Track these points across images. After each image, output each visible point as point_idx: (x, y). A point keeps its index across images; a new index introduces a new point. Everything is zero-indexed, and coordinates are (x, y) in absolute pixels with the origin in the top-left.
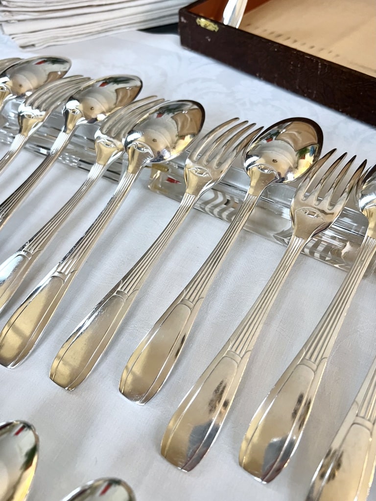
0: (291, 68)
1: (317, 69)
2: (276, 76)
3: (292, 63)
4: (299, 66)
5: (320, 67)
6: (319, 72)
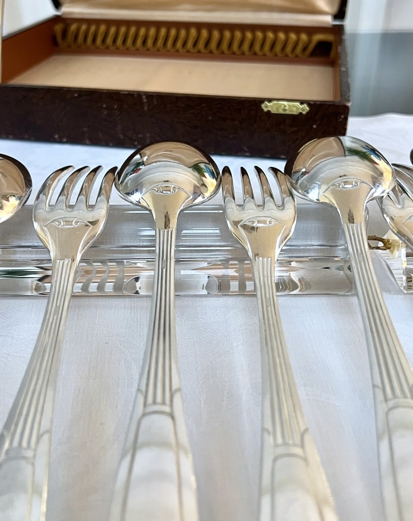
0: (106, 113)
1: (142, 104)
2: (85, 129)
3: (104, 106)
4: (116, 107)
5: (145, 100)
6: (146, 108)
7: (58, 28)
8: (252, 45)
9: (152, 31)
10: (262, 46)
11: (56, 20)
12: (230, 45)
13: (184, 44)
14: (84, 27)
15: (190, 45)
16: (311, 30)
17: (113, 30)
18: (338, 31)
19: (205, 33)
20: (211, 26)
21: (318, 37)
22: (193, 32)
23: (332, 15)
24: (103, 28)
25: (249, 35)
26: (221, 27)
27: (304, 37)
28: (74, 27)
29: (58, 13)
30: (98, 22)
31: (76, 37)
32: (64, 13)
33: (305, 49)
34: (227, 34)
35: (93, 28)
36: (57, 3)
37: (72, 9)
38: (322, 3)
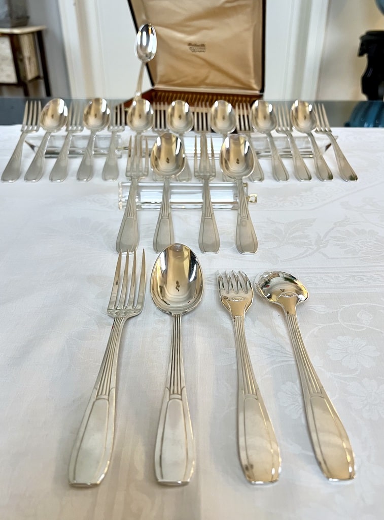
7: (153, 94)
9: (190, 96)
10: (233, 102)
11: (152, 91)
13: (203, 101)
14: (163, 94)
15: (205, 101)
16: (251, 96)
18: (261, 97)
20: (213, 94)
22: (206, 96)
23: (259, 90)
26: (217, 94)
27: (248, 99)
28: (159, 93)
29: (153, 88)
30: (169, 92)
32: (155, 88)
35: (167, 94)
36: (153, 84)
37: (159, 87)
38: (255, 86)
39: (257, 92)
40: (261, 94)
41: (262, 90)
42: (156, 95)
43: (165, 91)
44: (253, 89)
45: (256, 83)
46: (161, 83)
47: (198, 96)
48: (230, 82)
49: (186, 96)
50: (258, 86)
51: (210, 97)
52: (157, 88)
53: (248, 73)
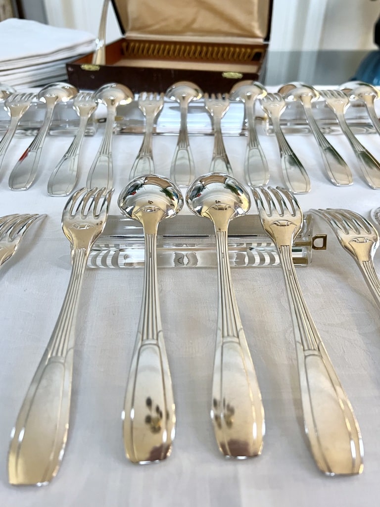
7: (124, 45)
8: (223, 55)
9: (172, 47)
10: (228, 55)
11: (122, 40)
12: (212, 54)
13: (189, 54)
14: (137, 45)
15: (191, 54)
16: (252, 47)
17: (152, 46)
18: (265, 47)
19: (193, 47)
20: (202, 44)
21: (256, 50)
23: (263, 38)
24: (147, 45)
25: (221, 49)
26: (208, 45)
27: (249, 50)
28: (132, 44)
29: (124, 37)
31: (133, 50)
32: (127, 37)
33: (249, 56)
34: (210, 49)
35: (142, 45)
36: (123, 31)
37: (132, 35)
38: (258, 32)
39: (261, 41)
40: (266, 43)
41: (267, 38)
42: (128, 47)
43: (140, 41)
44: (254, 36)
45: (260, 27)
46: (134, 29)
47: (183, 47)
48: (225, 27)
49: (167, 47)
50: (262, 31)
51: (199, 48)
52: (130, 37)
53: (250, 13)
